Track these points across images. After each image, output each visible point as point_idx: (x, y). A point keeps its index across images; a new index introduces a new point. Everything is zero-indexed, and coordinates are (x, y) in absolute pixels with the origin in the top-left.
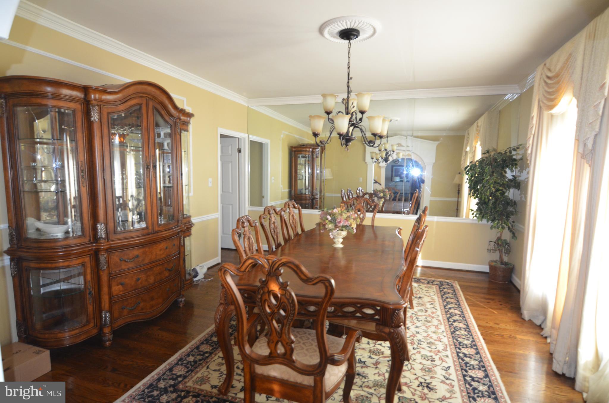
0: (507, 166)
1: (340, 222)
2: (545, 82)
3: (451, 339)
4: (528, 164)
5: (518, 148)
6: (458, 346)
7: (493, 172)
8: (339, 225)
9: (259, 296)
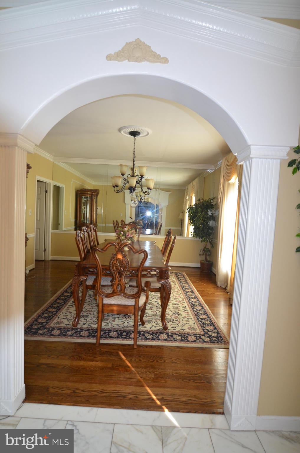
0: (209, 208)
1: (128, 235)
2: (226, 167)
3: (185, 296)
4: (219, 207)
5: (214, 199)
6: (189, 298)
7: (202, 211)
8: (128, 237)
9: (112, 262)
